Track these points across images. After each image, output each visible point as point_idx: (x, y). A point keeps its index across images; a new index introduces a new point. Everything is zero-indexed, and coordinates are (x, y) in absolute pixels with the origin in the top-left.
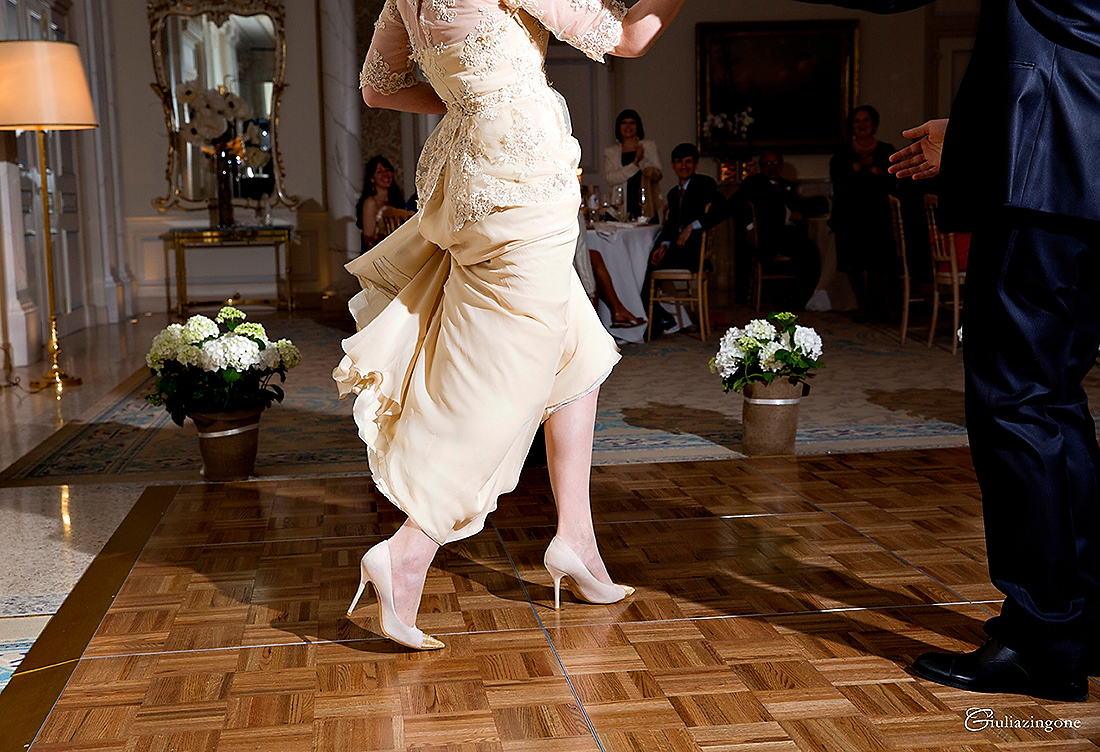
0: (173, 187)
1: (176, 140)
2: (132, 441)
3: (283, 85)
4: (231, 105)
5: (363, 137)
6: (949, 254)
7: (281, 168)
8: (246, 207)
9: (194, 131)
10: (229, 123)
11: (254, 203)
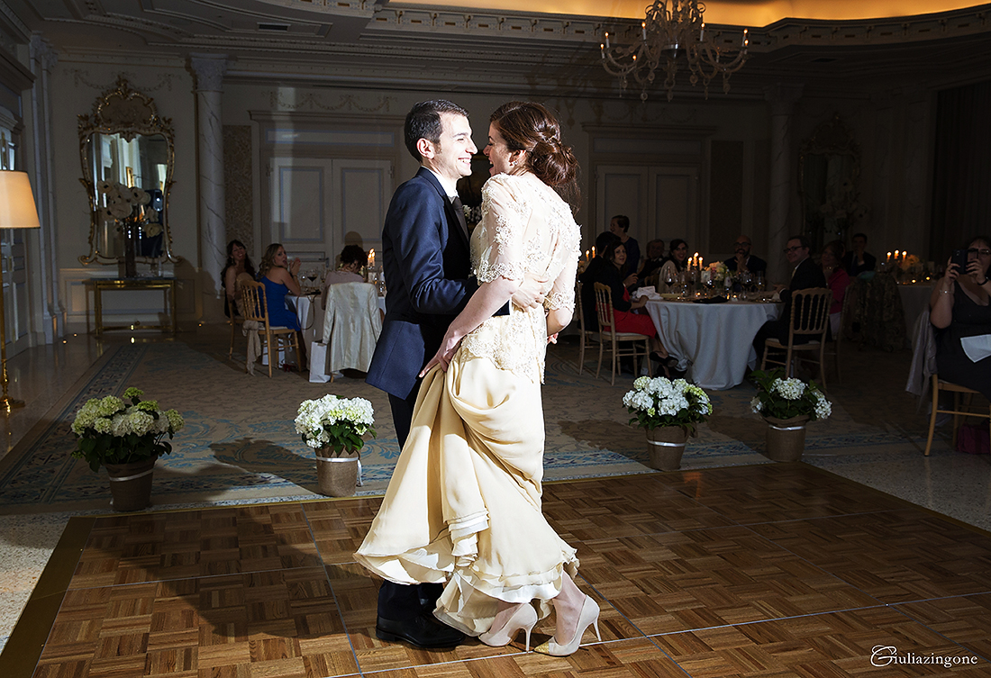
0: (94, 249)
1: (96, 217)
2: (60, 467)
3: (172, 182)
4: (136, 195)
5: (227, 216)
6: (610, 321)
7: (170, 237)
8: (145, 263)
9: (109, 213)
10: (134, 207)
11: (150, 261)
